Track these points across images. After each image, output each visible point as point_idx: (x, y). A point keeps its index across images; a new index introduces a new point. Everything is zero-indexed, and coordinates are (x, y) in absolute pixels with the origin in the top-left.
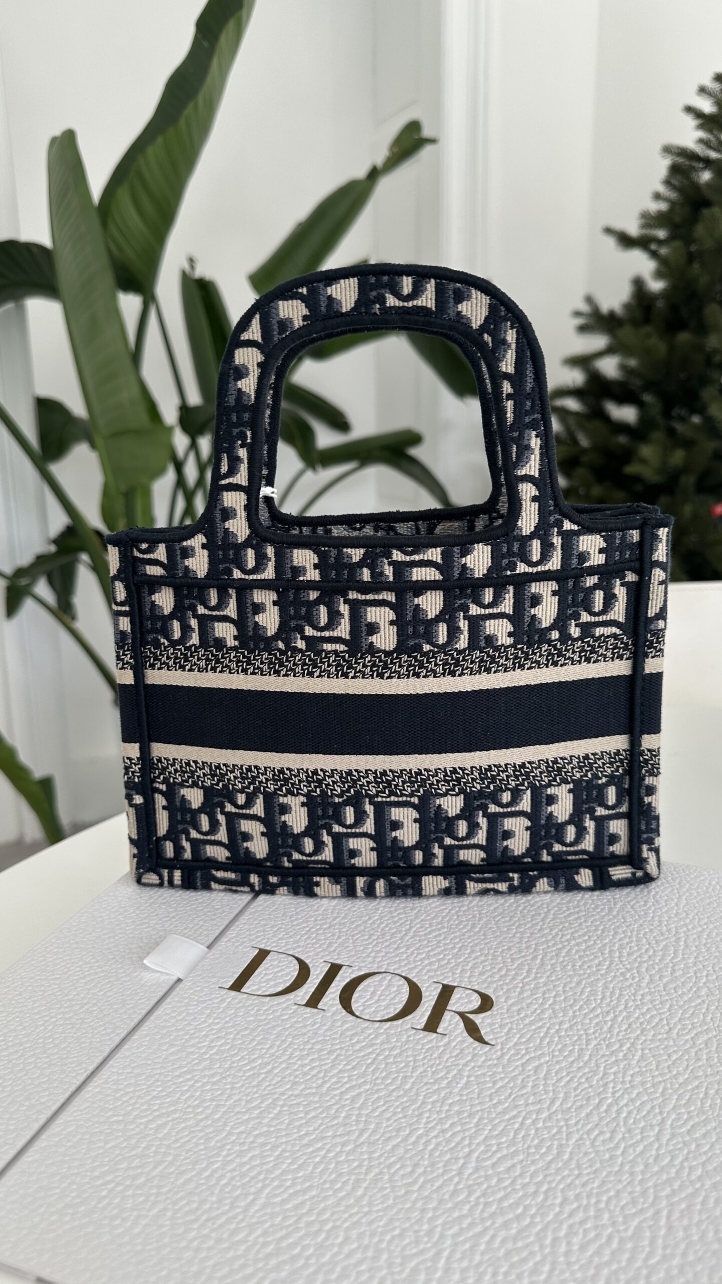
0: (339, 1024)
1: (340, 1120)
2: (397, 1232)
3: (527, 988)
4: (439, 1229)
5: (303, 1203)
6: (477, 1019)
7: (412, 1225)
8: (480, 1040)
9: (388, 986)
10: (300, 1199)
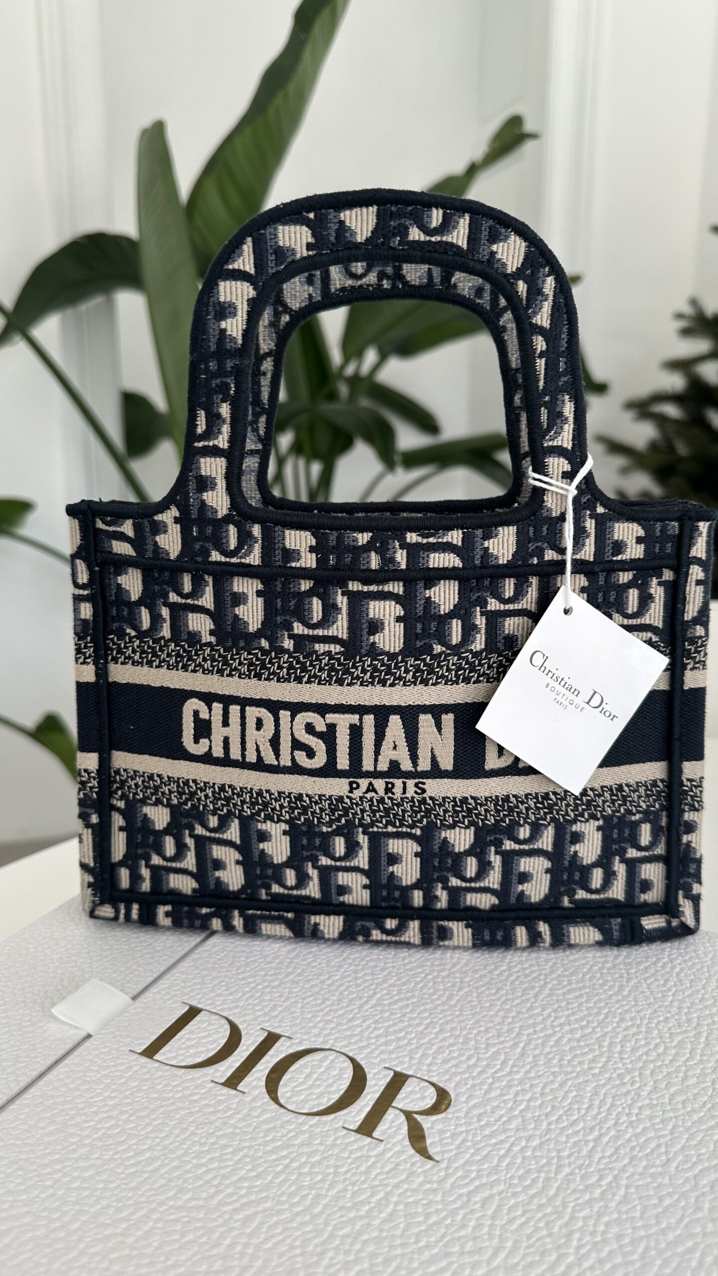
3: (497, 1085)
6: (426, 1122)
8: (423, 1152)
9: (329, 1068)
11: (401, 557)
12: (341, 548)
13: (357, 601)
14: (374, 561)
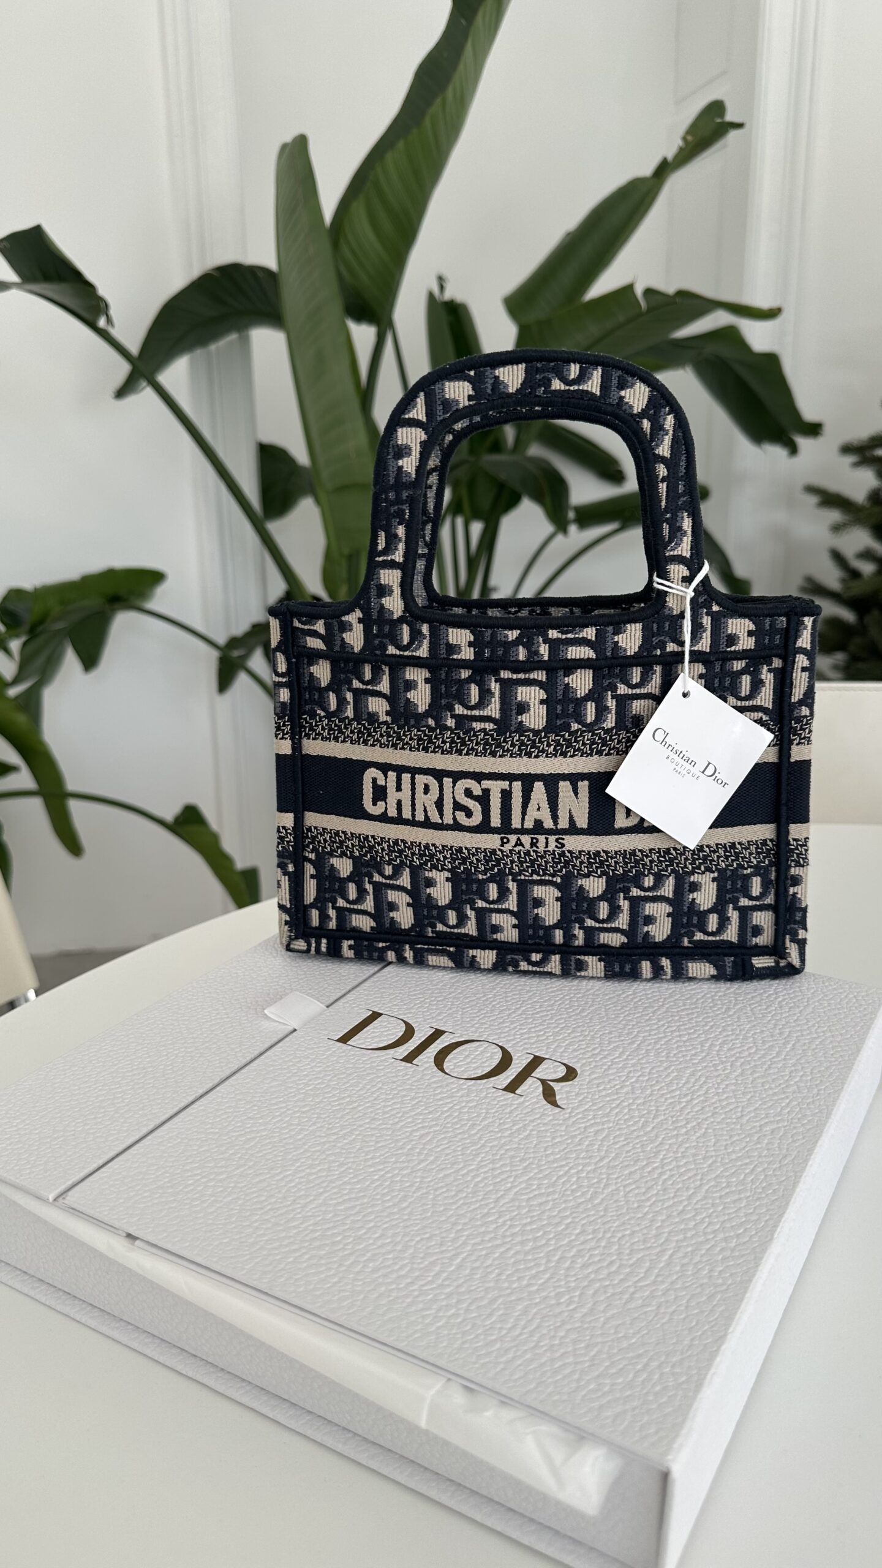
0: (428, 1077)
1: (405, 1151)
2: (427, 1236)
3: (614, 1066)
4: (464, 1238)
5: (354, 1207)
6: (556, 1087)
7: (441, 1233)
8: (554, 1104)
10: (353, 1204)
11: (544, 651)
12: (494, 643)
13: (507, 687)
14: (522, 654)
